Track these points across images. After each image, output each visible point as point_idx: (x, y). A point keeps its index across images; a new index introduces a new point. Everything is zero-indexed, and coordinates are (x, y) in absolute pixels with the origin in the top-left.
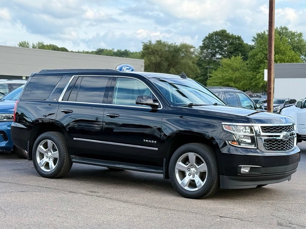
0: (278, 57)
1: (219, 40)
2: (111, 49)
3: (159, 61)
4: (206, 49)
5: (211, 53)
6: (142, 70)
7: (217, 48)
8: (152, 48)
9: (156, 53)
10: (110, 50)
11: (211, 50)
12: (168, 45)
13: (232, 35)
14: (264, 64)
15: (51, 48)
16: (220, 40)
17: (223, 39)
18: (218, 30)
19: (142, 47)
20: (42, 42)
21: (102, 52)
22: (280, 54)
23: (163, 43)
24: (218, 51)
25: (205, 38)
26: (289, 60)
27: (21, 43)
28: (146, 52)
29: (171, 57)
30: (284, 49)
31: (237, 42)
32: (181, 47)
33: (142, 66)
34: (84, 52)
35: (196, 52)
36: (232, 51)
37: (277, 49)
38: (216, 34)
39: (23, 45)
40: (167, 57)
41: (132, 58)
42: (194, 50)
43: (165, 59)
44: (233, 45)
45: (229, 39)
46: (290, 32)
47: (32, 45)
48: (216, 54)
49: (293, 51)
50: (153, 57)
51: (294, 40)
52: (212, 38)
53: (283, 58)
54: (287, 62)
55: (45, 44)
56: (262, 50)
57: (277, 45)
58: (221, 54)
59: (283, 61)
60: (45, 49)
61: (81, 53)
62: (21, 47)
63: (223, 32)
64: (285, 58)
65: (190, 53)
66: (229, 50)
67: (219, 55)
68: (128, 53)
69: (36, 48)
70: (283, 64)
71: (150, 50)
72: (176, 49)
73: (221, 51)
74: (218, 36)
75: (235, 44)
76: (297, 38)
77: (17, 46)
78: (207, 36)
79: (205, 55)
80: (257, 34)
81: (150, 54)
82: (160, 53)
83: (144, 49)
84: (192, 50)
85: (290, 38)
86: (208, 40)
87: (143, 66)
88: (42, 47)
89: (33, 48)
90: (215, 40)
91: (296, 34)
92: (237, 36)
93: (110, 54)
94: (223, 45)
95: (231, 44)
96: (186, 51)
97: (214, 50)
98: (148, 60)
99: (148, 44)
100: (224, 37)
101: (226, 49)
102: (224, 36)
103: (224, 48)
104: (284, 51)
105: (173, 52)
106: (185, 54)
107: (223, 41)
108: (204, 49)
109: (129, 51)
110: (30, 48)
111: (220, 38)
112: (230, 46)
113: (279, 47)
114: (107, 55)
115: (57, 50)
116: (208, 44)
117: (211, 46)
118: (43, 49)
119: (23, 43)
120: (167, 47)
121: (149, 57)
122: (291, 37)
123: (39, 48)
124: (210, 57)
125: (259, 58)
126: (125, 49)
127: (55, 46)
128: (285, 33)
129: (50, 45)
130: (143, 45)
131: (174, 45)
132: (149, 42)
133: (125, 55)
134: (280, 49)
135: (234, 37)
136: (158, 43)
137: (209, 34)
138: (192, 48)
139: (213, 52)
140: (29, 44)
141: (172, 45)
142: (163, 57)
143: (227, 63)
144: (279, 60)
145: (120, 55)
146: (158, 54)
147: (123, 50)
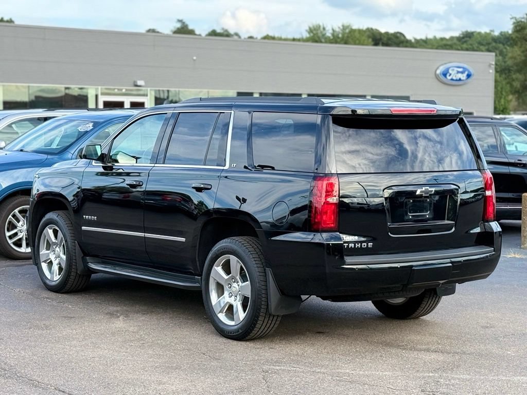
2: (488, 31)
6: (490, 73)
10: (486, 33)
20: (348, 24)
21: (470, 37)
27: (312, 29)
28: (519, 36)
33: (490, 65)
34: (435, 40)
39: (314, 32)
47: (331, 31)
55: (355, 27)
87: (493, 65)
88: (350, 33)
99: (523, 20)
119: (315, 27)
127: (376, 30)
130: (514, 23)
140: (327, 29)
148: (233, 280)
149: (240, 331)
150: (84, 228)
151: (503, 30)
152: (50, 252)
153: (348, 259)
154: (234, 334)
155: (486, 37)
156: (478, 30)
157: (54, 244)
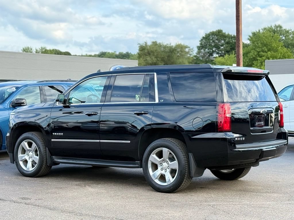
0: (270, 54)
1: (215, 40)
2: (113, 52)
3: (155, 61)
4: (203, 49)
5: (208, 52)
7: (214, 48)
8: (147, 50)
9: (152, 54)
10: (112, 53)
11: (208, 49)
12: (163, 45)
13: (228, 34)
14: (257, 62)
15: (54, 53)
16: (217, 39)
17: (219, 38)
18: (215, 30)
19: (138, 48)
20: (44, 47)
21: (104, 55)
22: (272, 51)
23: (158, 44)
24: (215, 50)
25: (202, 38)
26: (282, 57)
27: (25, 49)
28: (142, 53)
29: (166, 57)
30: (276, 46)
31: (233, 41)
32: (176, 47)
34: (86, 56)
35: (190, 52)
36: (229, 50)
37: (269, 46)
38: (213, 34)
39: (27, 50)
40: (163, 58)
41: (131, 59)
42: (189, 50)
43: (161, 59)
44: (230, 44)
45: (225, 39)
46: (284, 30)
47: (35, 50)
48: (213, 53)
49: (285, 48)
50: (149, 57)
51: (288, 37)
52: (209, 38)
53: (275, 55)
54: (280, 58)
55: (48, 49)
56: (255, 47)
57: (269, 43)
58: (218, 53)
59: (275, 58)
60: (48, 54)
61: (84, 56)
62: (25, 52)
63: (220, 32)
64: (278, 55)
65: (185, 52)
66: (226, 50)
67: (216, 54)
68: (129, 55)
69: (39, 53)
70: (275, 60)
71: (146, 51)
72: (172, 49)
73: (218, 50)
74: (214, 35)
75: (231, 43)
76: (292, 35)
77: (21, 52)
78: (204, 36)
79: (202, 54)
80: (252, 33)
81: (146, 55)
82: (155, 54)
83: (140, 50)
84: (187, 50)
85: (285, 36)
86: (205, 40)
88: (45, 52)
89: (36, 52)
90: (212, 40)
91: (290, 31)
92: (233, 35)
93: (112, 57)
94: (219, 44)
95: (228, 43)
96: (181, 51)
97: (211, 49)
98: (145, 61)
99: (144, 45)
100: (220, 37)
101: (222, 49)
102: (220, 35)
103: (221, 47)
104: (277, 48)
105: (168, 52)
106: (180, 54)
107: (219, 40)
108: (201, 49)
109: (130, 53)
110: (34, 53)
111: (217, 38)
112: (227, 45)
113: (271, 44)
114: (109, 58)
115: (60, 54)
116: (205, 44)
117: (208, 45)
118: (46, 53)
119: (26, 48)
120: (162, 48)
121: (145, 58)
122: (286, 34)
123: (42, 52)
124: (208, 57)
125: (252, 56)
126: (127, 52)
127: (58, 50)
128: (279, 31)
129: (53, 50)
130: (139, 47)
131: (169, 45)
132: (145, 43)
133: (126, 57)
134: (272, 46)
135: (230, 36)
136: (153, 44)
137: (206, 34)
138: (187, 48)
139: (210, 51)
140: (33, 49)
141: (167, 46)
142: (159, 58)
143: (220, 61)
144: (271, 57)
145: (122, 57)
146: (154, 55)
147: (125, 52)
148: (164, 161)
149: (172, 188)
150: (52, 140)
151: (120, 52)
152: (26, 155)
153: (237, 146)
154: (168, 190)
155: (112, 55)
156: (108, 51)
157: (29, 150)
